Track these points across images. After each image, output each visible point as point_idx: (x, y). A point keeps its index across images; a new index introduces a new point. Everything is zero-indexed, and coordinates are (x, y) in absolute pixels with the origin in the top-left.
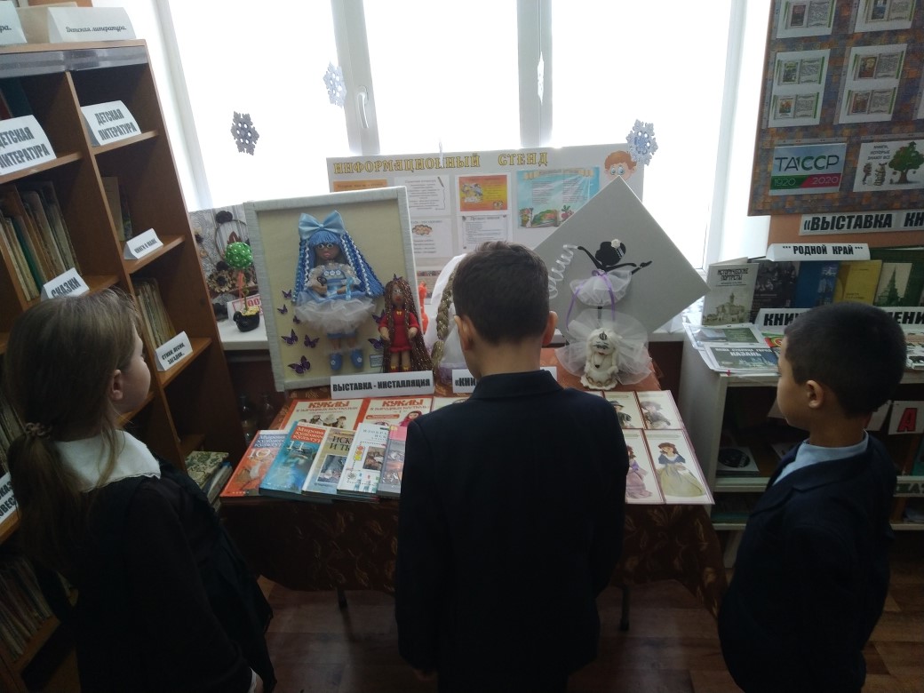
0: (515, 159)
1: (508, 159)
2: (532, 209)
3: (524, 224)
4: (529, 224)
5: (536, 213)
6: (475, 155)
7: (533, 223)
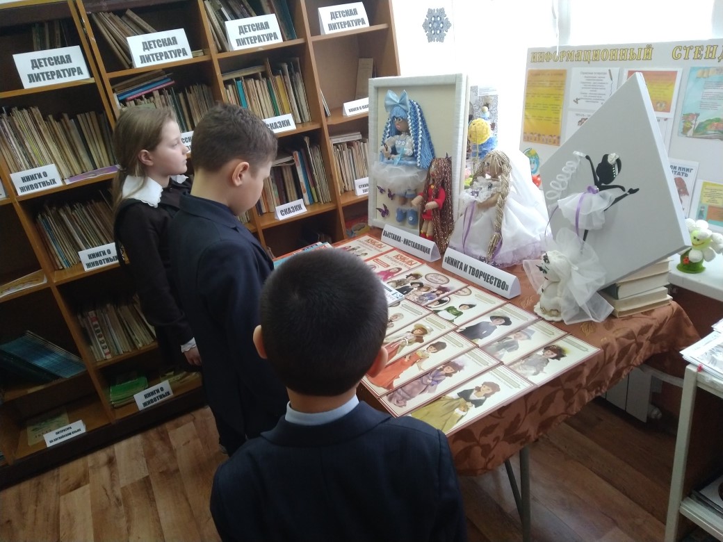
0: (692, 52)
1: (683, 52)
2: (698, 115)
3: (685, 131)
4: (690, 133)
5: (701, 119)
6: (649, 47)
7: (696, 131)
